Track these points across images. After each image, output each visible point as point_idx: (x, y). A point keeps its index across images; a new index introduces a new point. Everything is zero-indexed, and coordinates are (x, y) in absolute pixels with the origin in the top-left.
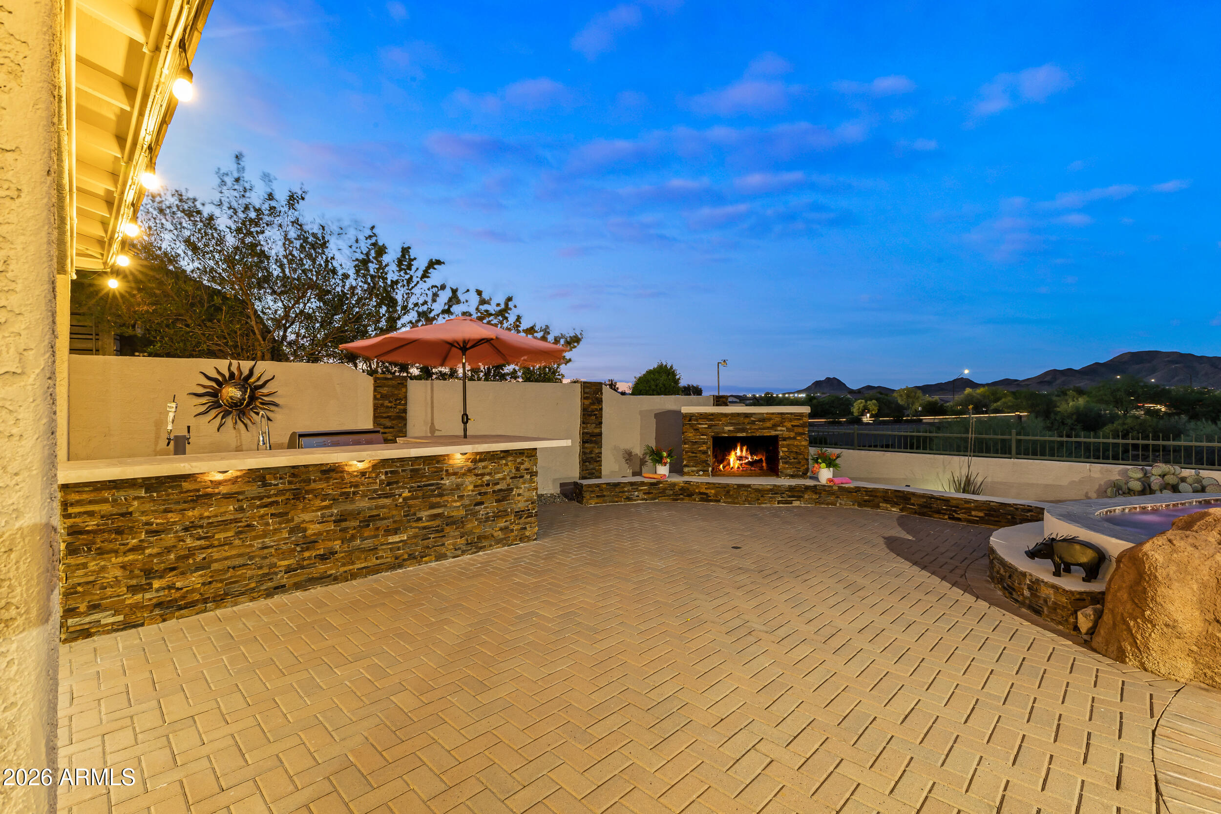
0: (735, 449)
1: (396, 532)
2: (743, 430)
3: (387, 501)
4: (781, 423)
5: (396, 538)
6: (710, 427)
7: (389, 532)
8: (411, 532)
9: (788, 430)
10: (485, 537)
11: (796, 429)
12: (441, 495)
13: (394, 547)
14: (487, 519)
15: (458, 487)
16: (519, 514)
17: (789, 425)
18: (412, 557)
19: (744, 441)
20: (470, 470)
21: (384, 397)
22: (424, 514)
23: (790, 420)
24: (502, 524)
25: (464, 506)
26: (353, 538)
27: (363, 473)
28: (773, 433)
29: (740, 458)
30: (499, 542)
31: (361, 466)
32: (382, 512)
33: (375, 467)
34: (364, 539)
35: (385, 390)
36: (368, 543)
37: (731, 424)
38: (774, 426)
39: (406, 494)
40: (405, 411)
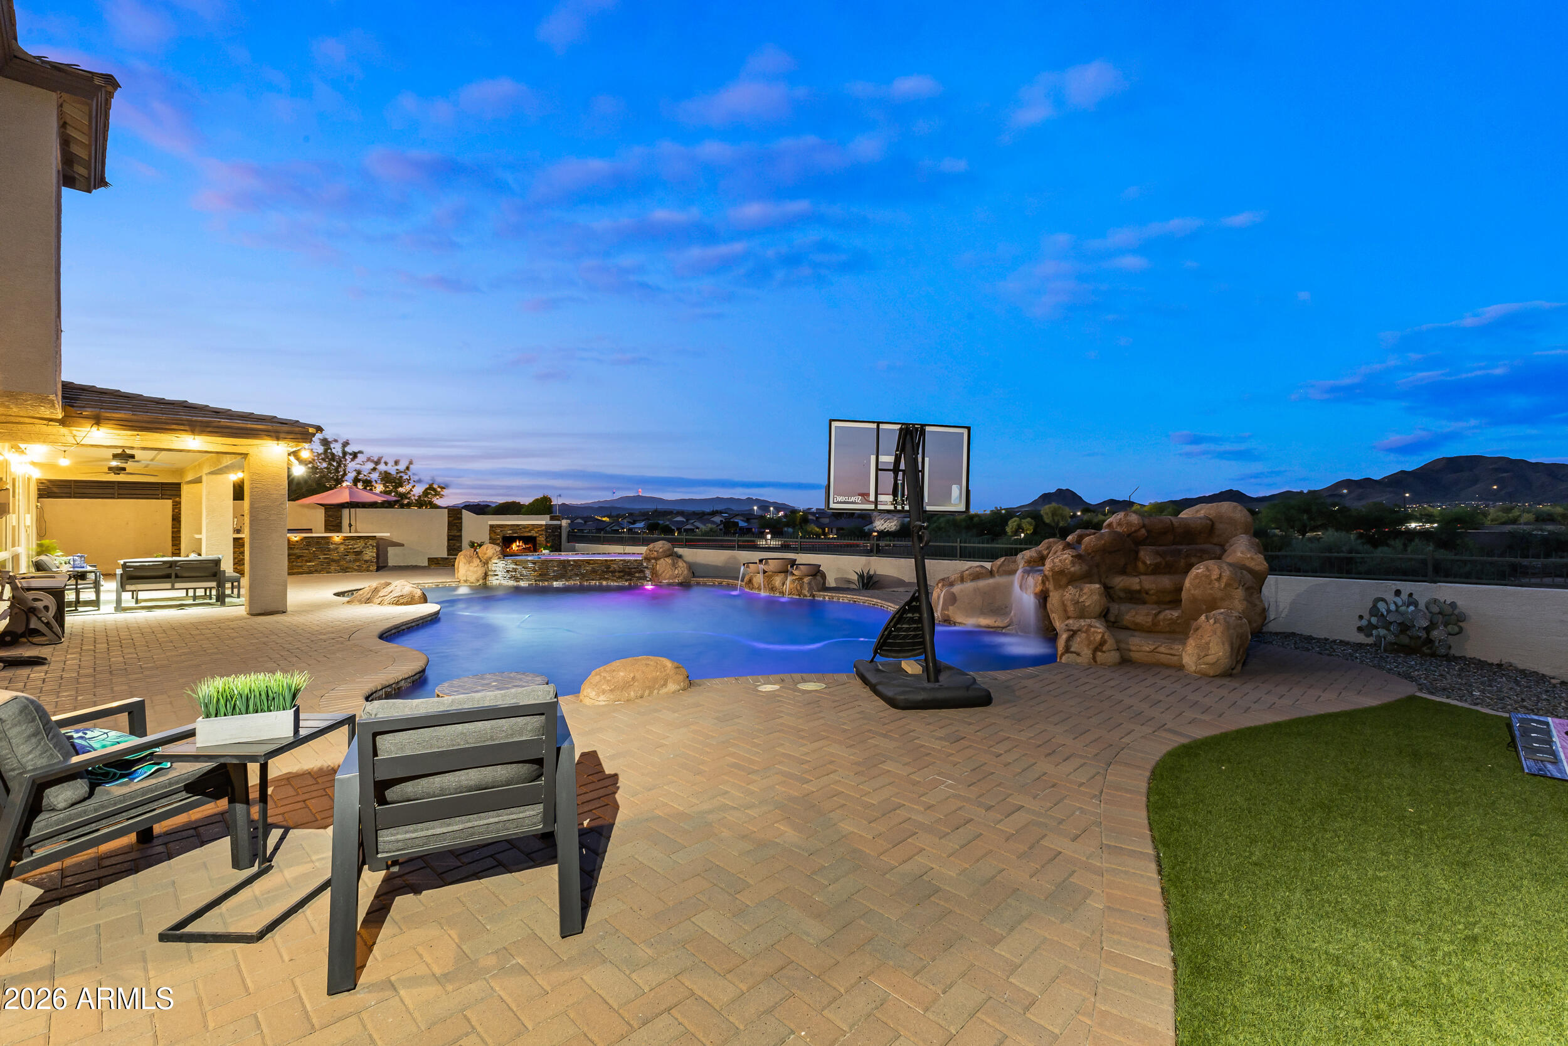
0: (516, 542)
1: (310, 562)
2: (516, 533)
3: (307, 551)
4: (533, 530)
5: (310, 564)
6: (501, 531)
7: (307, 561)
8: (316, 562)
9: (536, 533)
10: (350, 568)
11: (540, 532)
12: (329, 551)
13: (309, 567)
14: (350, 561)
15: (337, 549)
16: (366, 561)
17: (536, 530)
18: (316, 571)
19: (520, 538)
20: (342, 543)
21: (329, 516)
22: (321, 557)
23: (537, 528)
24: (358, 564)
25: (340, 556)
26: (293, 562)
27: (297, 542)
28: (529, 534)
29: (519, 546)
30: (356, 570)
31: (296, 539)
32: (304, 555)
33: (301, 540)
34: (297, 562)
35: (330, 513)
36: (299, 564)
37: (510, 530)
38: (530, 531)
39: (314, 549)
40: (341, 523)
